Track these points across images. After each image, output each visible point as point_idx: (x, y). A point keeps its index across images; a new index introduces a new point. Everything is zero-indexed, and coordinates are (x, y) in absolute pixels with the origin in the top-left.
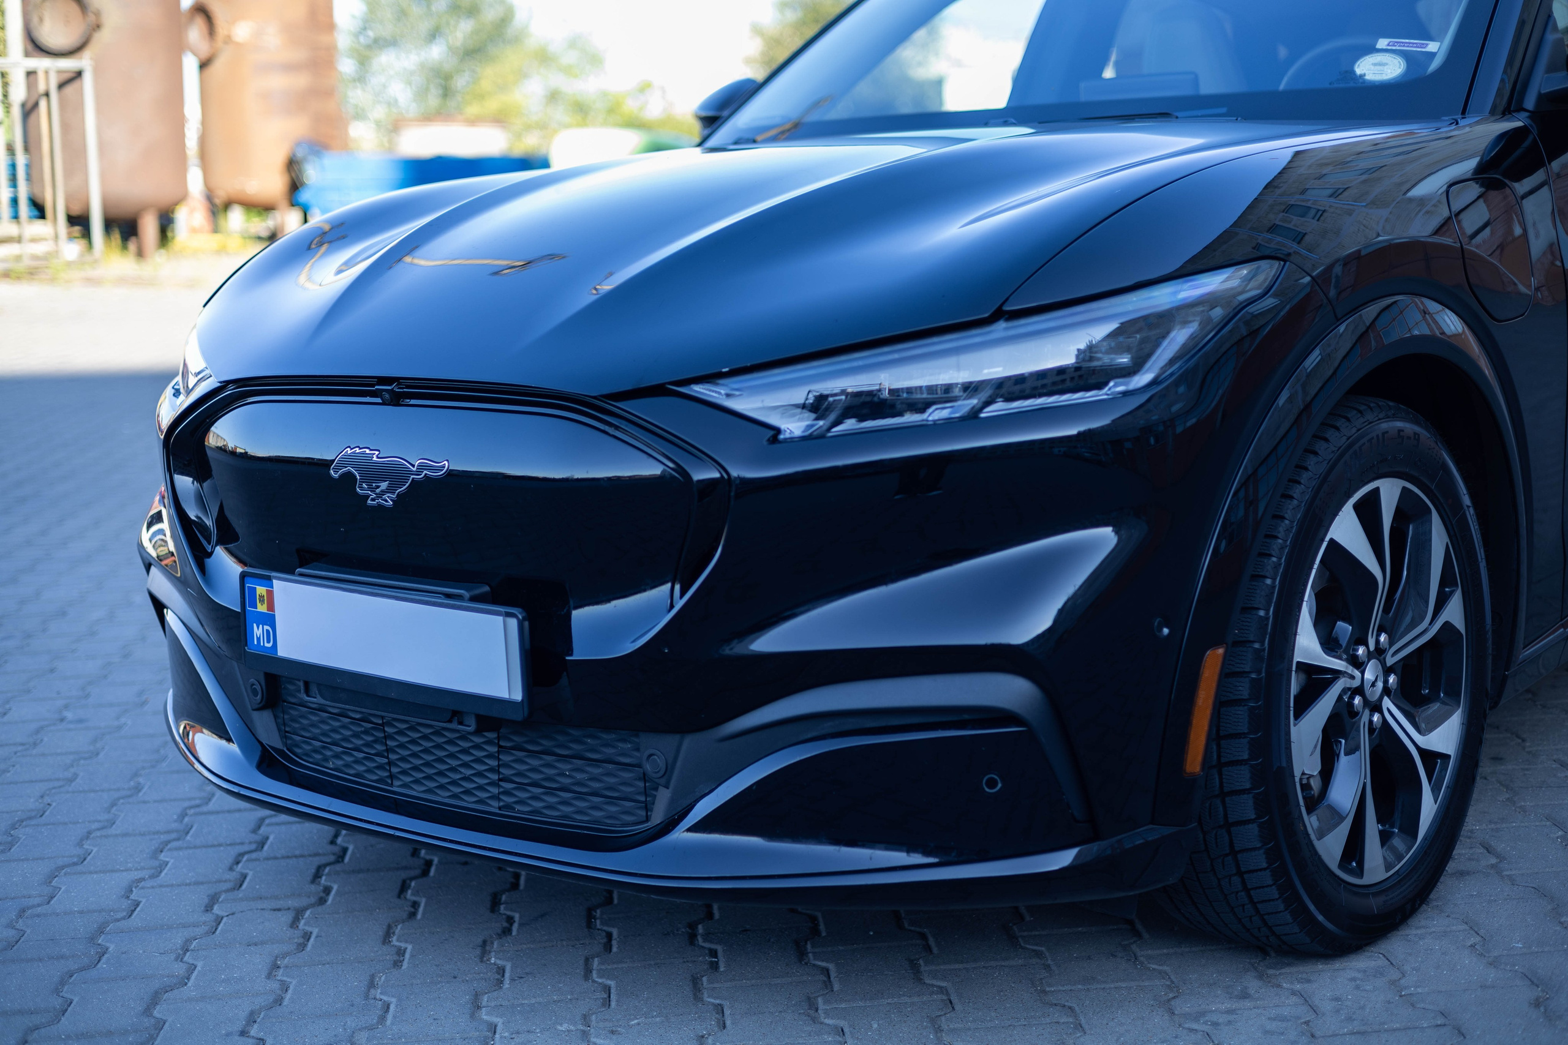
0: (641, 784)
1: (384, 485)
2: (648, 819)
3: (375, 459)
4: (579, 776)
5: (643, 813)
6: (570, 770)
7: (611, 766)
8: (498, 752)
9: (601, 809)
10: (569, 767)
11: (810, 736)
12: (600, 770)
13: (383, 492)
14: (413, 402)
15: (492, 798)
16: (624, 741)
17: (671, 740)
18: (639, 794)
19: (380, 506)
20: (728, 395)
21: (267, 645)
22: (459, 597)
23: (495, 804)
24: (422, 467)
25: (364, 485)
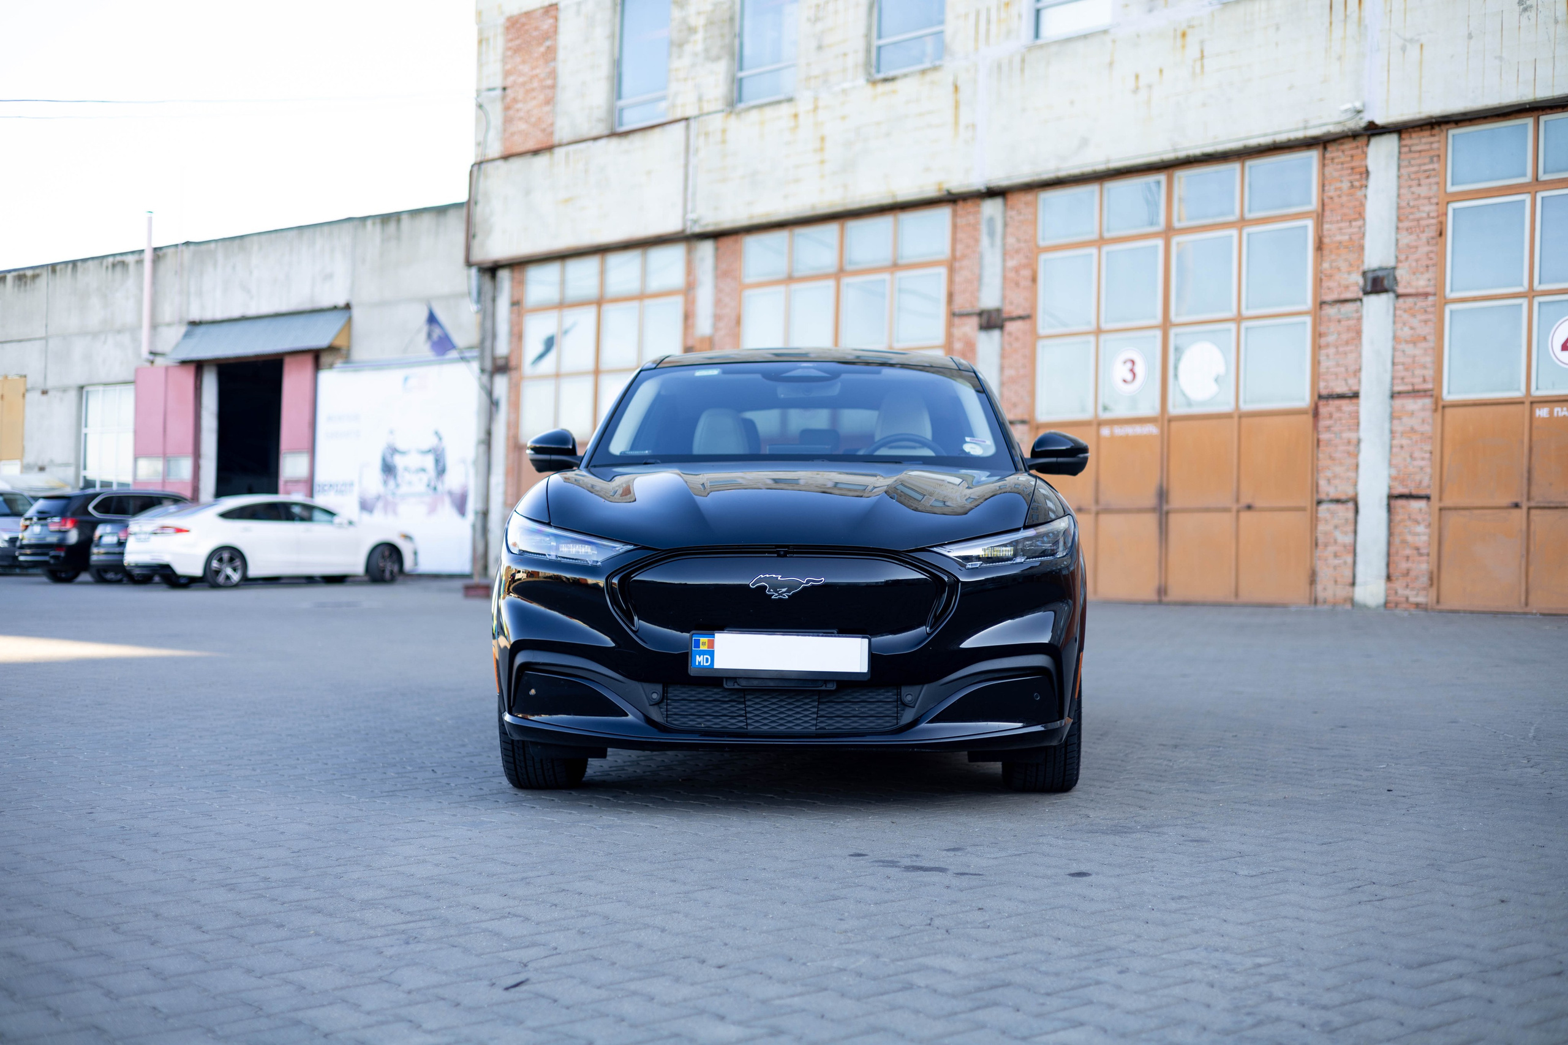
0: (896, 709)
1: (784, 590)
2: (897, 724)
3: (779, 578)
4: (863, 710)
5: (895, 721)
6: (858, 708)
7: (880, 704)
8: (818, 705)
9: (874, 722)
10: (859, 706)
11: (976, 681)
12: (875, 706)
13: (785, 592)
14: (795, 555)
15: (813, 725)
16: (888, 692)
17: (917, 688)
18: (895, 713)
19: (780, 599)
20: (949, 552)
21: (705, 664)
22: (833, 633)
23: (814, 728)
24: (808, 582)
25: (771, 590)
